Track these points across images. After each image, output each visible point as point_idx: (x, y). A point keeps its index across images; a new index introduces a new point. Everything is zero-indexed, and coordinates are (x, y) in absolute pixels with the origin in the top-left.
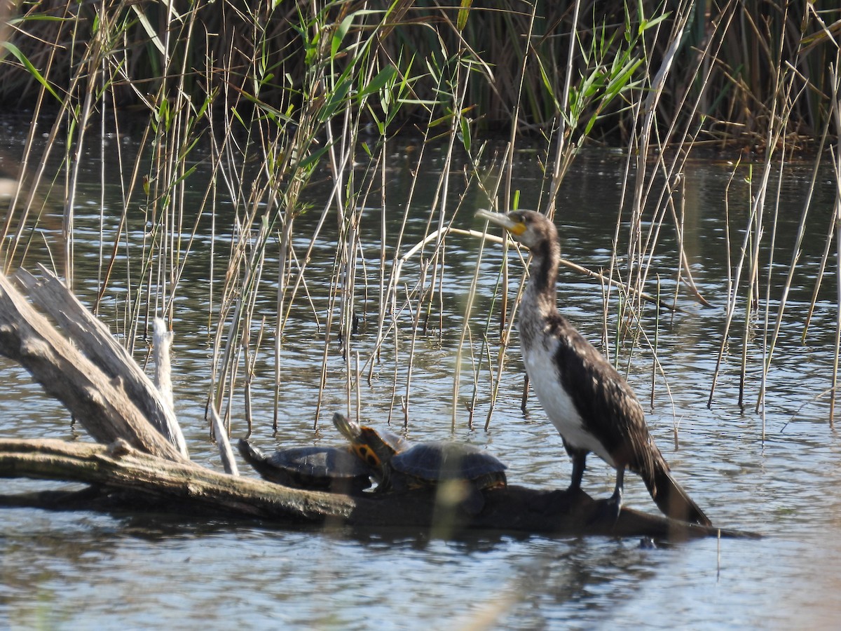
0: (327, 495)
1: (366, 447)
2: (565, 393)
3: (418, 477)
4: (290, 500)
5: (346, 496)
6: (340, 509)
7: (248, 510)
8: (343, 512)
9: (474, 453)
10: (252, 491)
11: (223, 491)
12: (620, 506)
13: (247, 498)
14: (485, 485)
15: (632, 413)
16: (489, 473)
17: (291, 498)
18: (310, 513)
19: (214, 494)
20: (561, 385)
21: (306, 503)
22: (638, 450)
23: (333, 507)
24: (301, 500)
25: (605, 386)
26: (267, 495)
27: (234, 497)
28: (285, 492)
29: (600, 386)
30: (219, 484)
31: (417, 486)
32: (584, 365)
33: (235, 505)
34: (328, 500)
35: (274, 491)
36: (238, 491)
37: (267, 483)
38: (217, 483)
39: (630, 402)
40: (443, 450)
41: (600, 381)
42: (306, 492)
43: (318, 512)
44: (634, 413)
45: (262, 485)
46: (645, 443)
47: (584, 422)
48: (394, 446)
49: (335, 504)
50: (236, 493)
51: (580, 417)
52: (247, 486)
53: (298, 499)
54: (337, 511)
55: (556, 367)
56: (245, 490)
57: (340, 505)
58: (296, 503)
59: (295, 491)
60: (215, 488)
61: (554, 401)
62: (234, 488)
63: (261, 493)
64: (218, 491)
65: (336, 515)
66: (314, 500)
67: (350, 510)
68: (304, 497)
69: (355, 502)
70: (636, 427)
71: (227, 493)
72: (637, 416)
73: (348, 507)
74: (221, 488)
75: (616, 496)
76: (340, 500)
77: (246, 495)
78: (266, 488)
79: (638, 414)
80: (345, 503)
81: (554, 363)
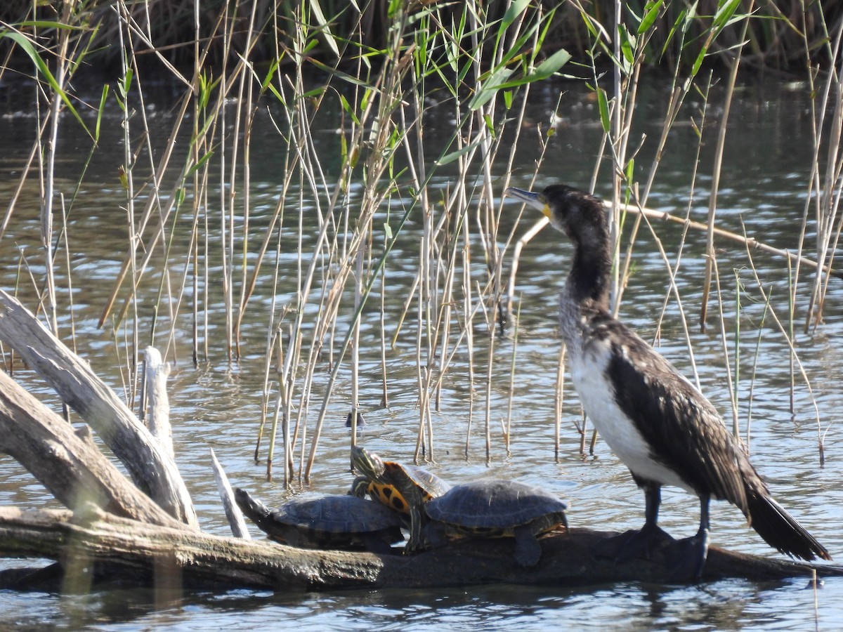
0: (348, 554)
1: (391, 487)
3: (458, 525)
4: (302, 564)
5: (371, 554)
6: (364, 571)
7: (252, 579)
8: (368, 574)
10: (256, 555)
11: (219, 558)
12: (707, 546)
13: (249, 564)
14: (541, 529)
15: (711, 432)
16: (544, 515)
17: (303, 561)
18: (326, 577)
19: (208, 562)
21: (322, 565)
22: (724, 476)
23: (355, 569)
24: (315, 562)
25: (675, 404)
26: (274, 559)
27: (233, 565)
28: (296, 555)
30: (214, 549)
31: (457, 536)
32: (646, 381)
33: (235, 574)
34: (349, 560)
35: (282, 554)
36: (238, 557)
37: (274, 544)
38: (211, 548)
39: (708, 418)
40: (487, 491)
41: (668, 397)
42: (322, 552)
43: (337, 576)
44: (714, 431)
45: (267, 547)
46: (731, 467)
47: (651, 449)
48: (426, 485)
49: (358, 565)
50: (235, 558)
51: (646, 444)
52: (248, 550)
53: (312, 562)
54: (360, 574)
55: (610, 383)
56: (246, 555)
57: (364, 566)
58: (309, 566)
59: (309, 552)
60: (210, 554)
61: (613, 427)
62: (233, 553)
63: (266, 557)
64: (212, 557)
65: (360, 578)
66: (332, 561)
67: (377, 571)
68: (319, 558)
69: (383, 561)
70: (718, 449)
71: (225, 560)
72: (718, 435)
73: (374, 567)
74: (217, 555)
75: (701, 535)
76: (364, 559)
77: (247, 561)
78: (272, 550)
79: (720, 433)
80: (368, 563)
81: (606, 379)
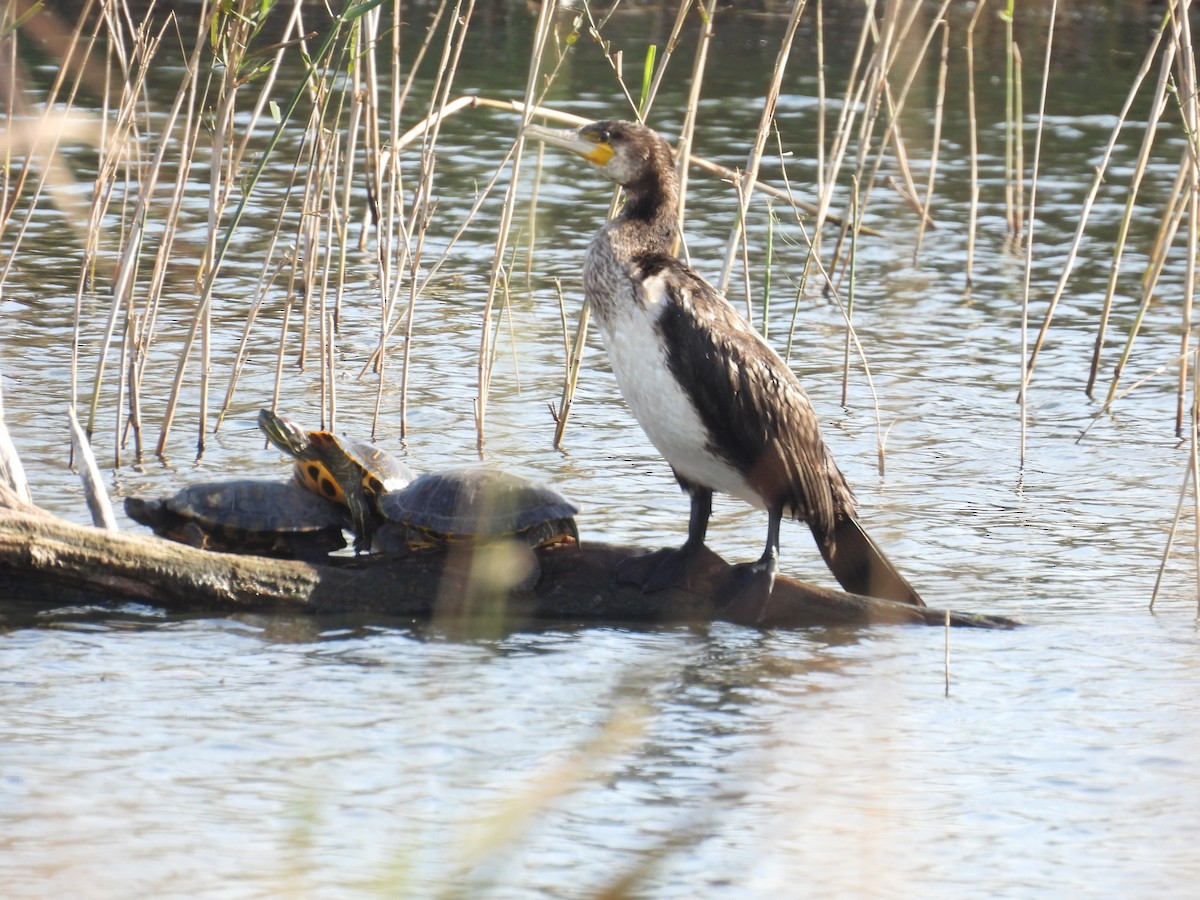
0: (270, 562)
1: (318, 464)
2: (679, 387)
3: (425, 529)
4: (206, 572)
5: (303, 564)
6: (292, 586)
7: (136, 590)
8: (298, 590)
9: (521, 487)
10: (142, 557)
11: (91, 559)
12: (773, 575)
13: (133, 569)
14: (542, 540)
15: (797, 417)
16: (547, 520)
17: (208, 568)
18: (240, 593)
19: (76, 563)
20: (670, 372)
21: (234, 576)
22: (809, 482)
23: (281, 583)
24: (225, 570)
25: (750, 372)
26: (168, 563)
27: (109, 569)
28: (198, 559)
29: (742, 373)
30: (85, 545)
31: (424, 545)
32: (714, 340)
33: (112, 582)
34: (271, 571)
35: (180, 557)
36: (117, 557)
37: (167, 543)
38: (81, 543)
39: (794, 397)
40: (468, 483)
41: (742, 365)
42: (234, 557)
43: (255, 592)
44: (801, 416)
45: (159, 546)
46: (819, 469)
47: (710, 437)
48: (367, 462)
49: (284, 578)
50: (114, 560)
51: (705, 430)
52: (132, 549)
53: (220, 569)
54: (287, 590)
55: (661, 339)
56: (128, 556)
57: (292, 579)
58: (216, 575)
59: (215, 555)
60: (78, 552)
61: (658, 403)
62: (110, 552)
63: (156, 560)
64: (82, 557)
65: (286, 596)
66: (248, 570)
67: (310, 588)
68: (230, 566)
69: (319, 574)
70: (804, 443)
71: (98, 561)
72: (805, 422)
73: (306, 582)
74: (88, 553)
75: (767, 558)
76: (292, 570)
77: (130, 564)
78: (165, 550)
79: (808, 419)
80: (300, 576)
81: (657, 333)
